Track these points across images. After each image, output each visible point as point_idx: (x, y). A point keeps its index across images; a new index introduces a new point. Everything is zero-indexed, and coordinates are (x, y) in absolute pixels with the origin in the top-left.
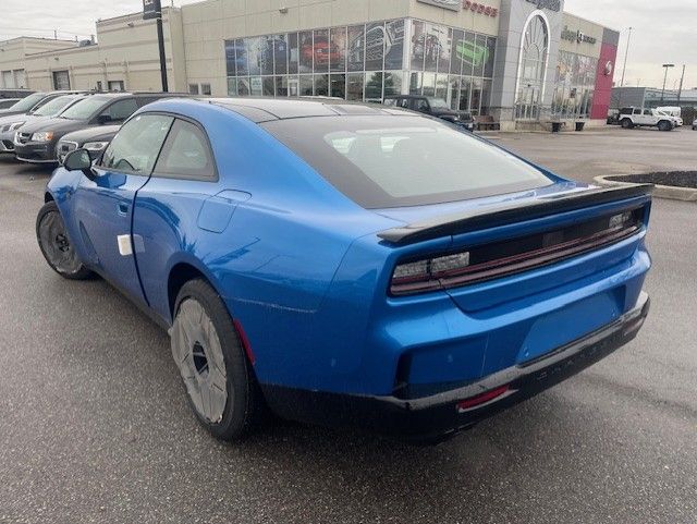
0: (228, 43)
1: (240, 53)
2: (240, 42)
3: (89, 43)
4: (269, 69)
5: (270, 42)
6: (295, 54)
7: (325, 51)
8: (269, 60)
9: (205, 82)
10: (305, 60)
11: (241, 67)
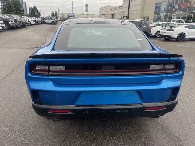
0: (157, 4)
1: (159, 7)
2: (160, 3)
3: (121, 6)
4: (167, 11)
5: (169, 3)
6: (177, 6)
7: (187, 5)
8: (168, 9)
9: (148, 16)
10: (180, 8)
11: (159, 11)
